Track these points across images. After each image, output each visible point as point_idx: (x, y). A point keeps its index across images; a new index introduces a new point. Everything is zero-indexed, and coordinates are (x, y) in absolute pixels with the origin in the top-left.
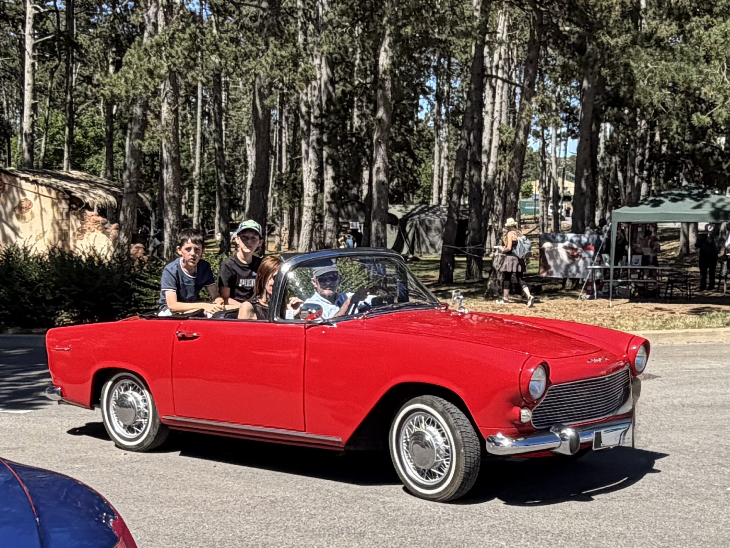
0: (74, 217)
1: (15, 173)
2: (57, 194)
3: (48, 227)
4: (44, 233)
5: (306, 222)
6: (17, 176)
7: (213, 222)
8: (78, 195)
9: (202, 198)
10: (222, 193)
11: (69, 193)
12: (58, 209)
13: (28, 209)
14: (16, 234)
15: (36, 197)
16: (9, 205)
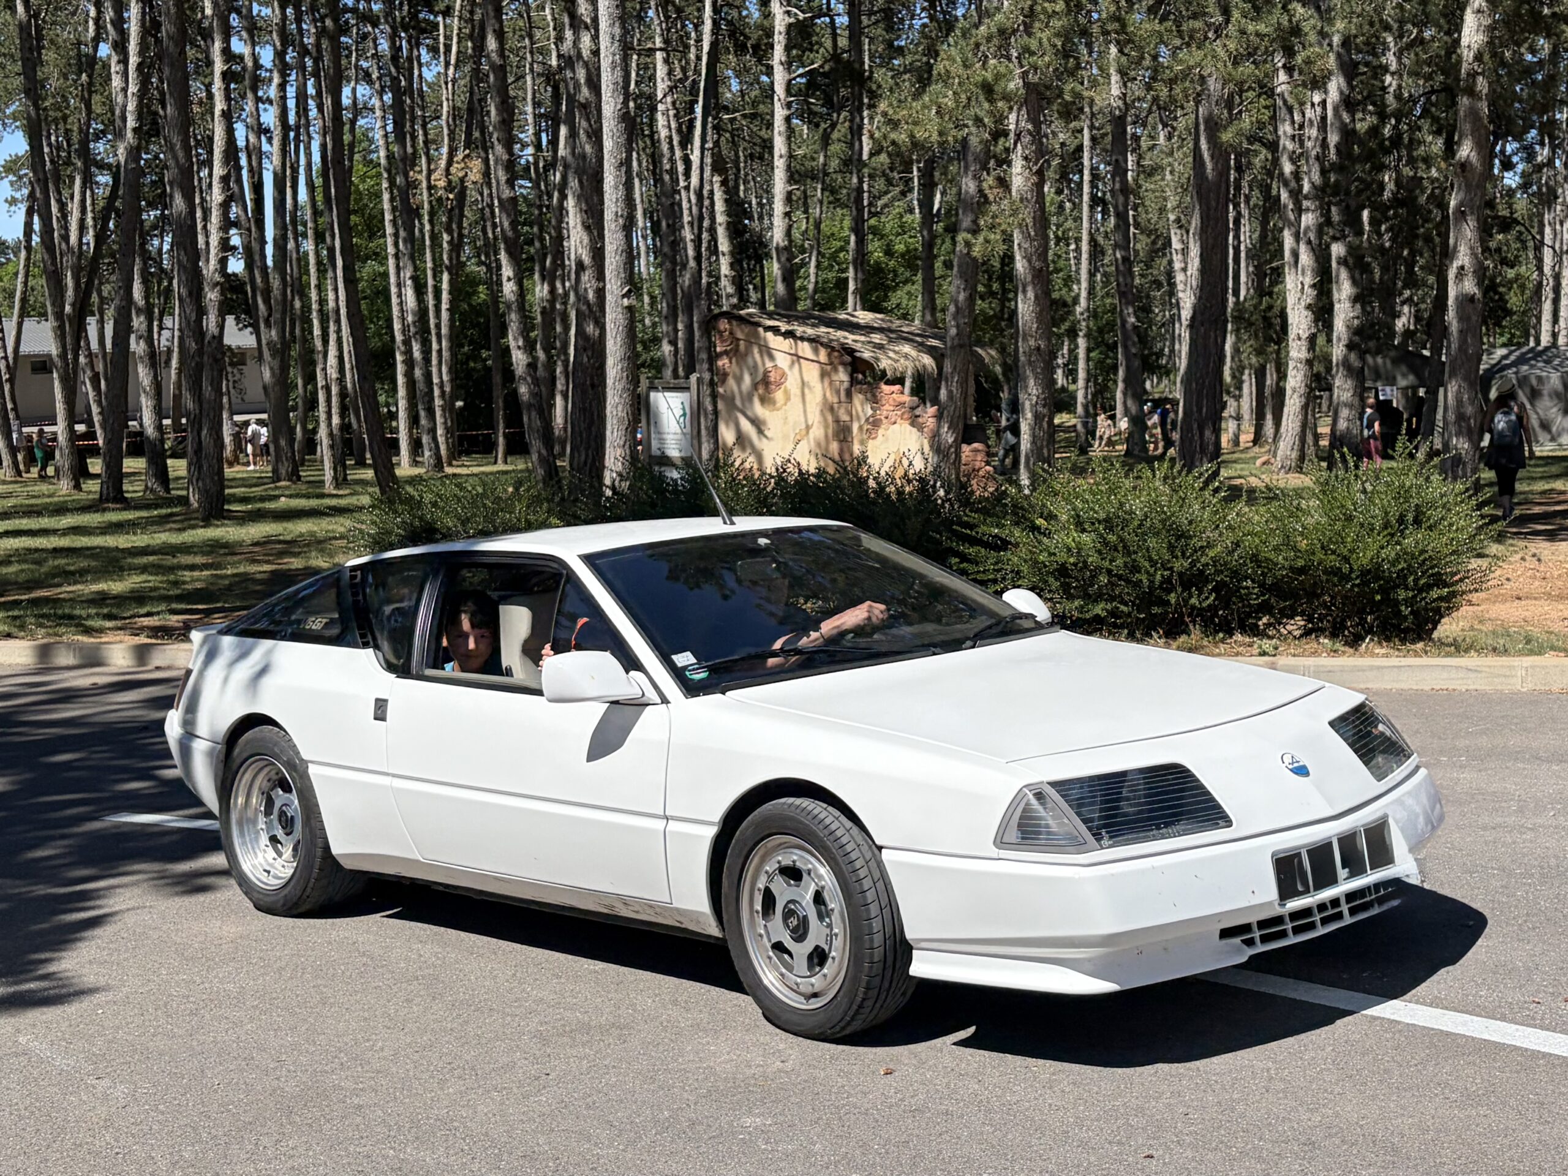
0: (861, 396)
1: (757, 319)
2: (829, 355)
3: (815, 415)
4: (808, 428)
5: (1294, 391)
6: (758, 325)
7: (1114, 398)
8: (867, 355)
9: (1092, 355)
10: (1130, 343)
11: (851, 351)
12: (831, 383)
13: (779, 385)
14: (760, 432)
15: (793, 363)
16: (747, 380)
